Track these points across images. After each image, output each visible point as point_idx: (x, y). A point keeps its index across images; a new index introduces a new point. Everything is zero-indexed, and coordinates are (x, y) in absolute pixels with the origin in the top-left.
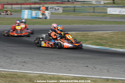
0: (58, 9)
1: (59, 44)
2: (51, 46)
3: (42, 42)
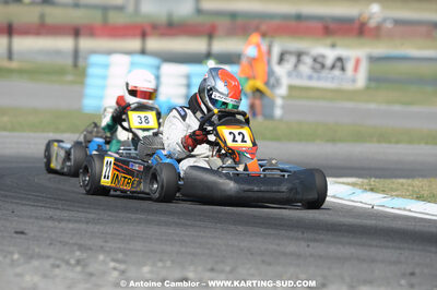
0: (340, 59)
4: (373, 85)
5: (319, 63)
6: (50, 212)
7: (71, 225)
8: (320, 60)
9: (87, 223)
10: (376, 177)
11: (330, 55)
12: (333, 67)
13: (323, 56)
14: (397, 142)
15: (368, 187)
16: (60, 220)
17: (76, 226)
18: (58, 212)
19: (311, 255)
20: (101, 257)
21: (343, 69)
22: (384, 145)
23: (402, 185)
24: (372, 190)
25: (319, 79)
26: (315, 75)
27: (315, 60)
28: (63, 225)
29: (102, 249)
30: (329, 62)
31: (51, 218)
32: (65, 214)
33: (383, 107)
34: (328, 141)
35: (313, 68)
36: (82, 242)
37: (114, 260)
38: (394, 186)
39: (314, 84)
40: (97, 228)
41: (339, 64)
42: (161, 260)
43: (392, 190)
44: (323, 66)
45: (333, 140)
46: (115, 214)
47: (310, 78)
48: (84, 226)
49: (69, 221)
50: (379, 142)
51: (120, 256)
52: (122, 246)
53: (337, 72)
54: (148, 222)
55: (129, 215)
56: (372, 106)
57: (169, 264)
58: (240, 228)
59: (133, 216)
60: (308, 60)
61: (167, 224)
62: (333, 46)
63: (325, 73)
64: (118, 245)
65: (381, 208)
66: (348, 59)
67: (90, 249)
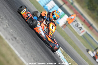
1: (35, 22)
2: (26, 18)
3: (25, 9)
4: (82, 37)
5: (77, 25)
6: (7, 6)
7: (8, 11)
8: (78, 25)
9: (11, 13)
10: (66, 52)
11: (80, 26)
12: (79, 28)
13: (79, 25)
14: (76, 50)
15: (63, 53)
16: (7, 9)
17: (9, 12)
18: (8, 7)
19: (41, 54)
20: (7, 21)
21: (80, 30)
22: (73, 48)
23: (69, 58)
24: (63, 54)
25: (75, 28)
26: (75, 26)
27: (77, 24)
28: (7, 10)
29: (8, 20)
30: (79, 26)
31: (6, 7)
32: (9, 9)
33: (80, 42)
34: (65, 39)
35: (76, 25)
36: (6, 16)
37: (8, 24)
38: (67, 57)
39: (73, 28)
40: (12, 16)
41: (80, 28)
42: (16, 31)
43: (66, 57)
44: (78, 26)
45: (66, 39)
46: (17, 17)
47: (74, 26)
48: (10, 13)
49: (9, 10)
50: (73, 47)
51: (10, 24)
52: (12, 23)
53: (79, 29)
54: (21, 23)
55: (19, 19)
56: (79, 40)
57: (16, 33)
58: (34, 39)
59: (20, 20)
60: (76, 23)
61: (23, 26)
62: (82, 25)
63: (77, 28)
64: (12, 22)
65: (61, 58)
66: (83, 29)
67: (7, 18)
